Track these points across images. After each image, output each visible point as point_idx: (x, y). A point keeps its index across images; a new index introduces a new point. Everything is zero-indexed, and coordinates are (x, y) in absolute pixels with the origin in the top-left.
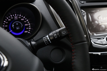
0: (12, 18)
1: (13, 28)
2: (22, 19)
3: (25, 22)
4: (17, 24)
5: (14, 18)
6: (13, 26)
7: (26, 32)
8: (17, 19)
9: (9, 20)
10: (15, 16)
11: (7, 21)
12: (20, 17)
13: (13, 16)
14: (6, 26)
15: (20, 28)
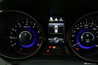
0: (82, 26)
1: (82, 40)
2: (94, 29)
4: (87, 36)
5: (84, 26)
6: (82, 37)
8: (88, 28)
9: (77, 28)
10: (86, 24)
11: (75, 30)
12: (91, 25)
13: (82, 24)
14: (73, 36)
15: (91, 41)
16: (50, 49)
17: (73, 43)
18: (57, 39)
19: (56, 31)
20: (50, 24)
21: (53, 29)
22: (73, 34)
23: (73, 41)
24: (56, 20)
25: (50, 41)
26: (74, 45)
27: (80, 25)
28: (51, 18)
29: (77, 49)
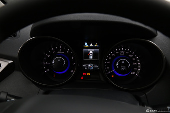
0: (118, 52)
1: (118, 67)
2: (130, 56)
3: (134, 59)
4: (123, 62)
5: (120, 53)
6: (118, 64)
7: (134, 73)
9: (113, 55)
10: (122, 50)
11: (111, 56)
12: (128, 51)
13: (119, 51)
14: (108, 62)
15: (127, 68)
16: (84, 76)
17: (109, 70)
18: (92, 65)
19: (91, 57)
20: (85, 49)
21: (88, 54)
22: (109, 60)
23: (108, 68)
24: (92, 45)
25: (85, 67)
26: (110, 72)
27: (116, 51)
28: (86, 44)
29: (113, 76)
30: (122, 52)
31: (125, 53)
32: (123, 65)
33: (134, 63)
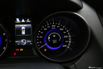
0: (49, 27)
1: (49, 41)
2: (61, 29)
3: (64, 32)
4: (54, 36)
5: (51, 27)
6: (49, 38)
7: (65, 46)
8: (55, 28)
9: (45, 29)
10: (53, 25)
11: (43, 31)
12: (58, 25)
13: (50, 25)
14: (40, 37)
15: (58, 41)
16: (17, 52)
17: (41, 45)
18: (24, 41)
19: (24, 33)
20: (16, 26)
21: (20, 30)
22: (41, 35)
23: (41, 42)
24: (23, 21)
25: (17, 43)
26: (42, 46)
28: (18, 20)
29: (45, 50)
30: (53, 26)
31: (56, 27)
32: (54, 38)
33: (65, 37)
